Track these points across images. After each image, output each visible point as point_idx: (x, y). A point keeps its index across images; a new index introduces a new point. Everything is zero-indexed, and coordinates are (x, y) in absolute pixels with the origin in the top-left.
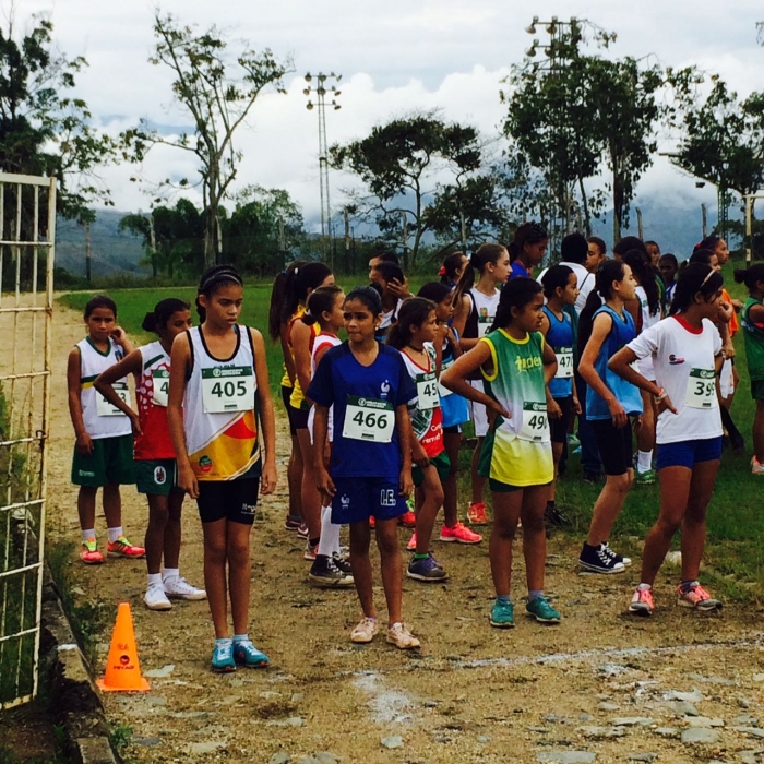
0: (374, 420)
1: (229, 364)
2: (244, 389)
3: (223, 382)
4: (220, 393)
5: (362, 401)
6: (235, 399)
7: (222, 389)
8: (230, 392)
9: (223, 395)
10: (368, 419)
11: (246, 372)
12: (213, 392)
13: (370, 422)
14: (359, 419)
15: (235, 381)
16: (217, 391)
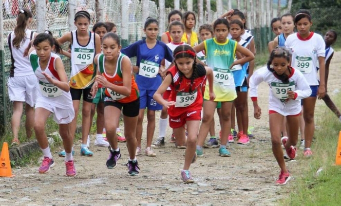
0: (150, 70)
1: (85, 48)
2: (90, 57)
3: (82, 54)
4: (80, 58)
5: (146, 61)
6: (86, 61)
7: (81, 56)
8: (84, 58)
9: (82, 59)
10: (147, 69)
11: (91, 51)
12: (78, 57)
13: (148, 70)
14: (144, 68)
15: (86, 54)
16: (79, 57)
